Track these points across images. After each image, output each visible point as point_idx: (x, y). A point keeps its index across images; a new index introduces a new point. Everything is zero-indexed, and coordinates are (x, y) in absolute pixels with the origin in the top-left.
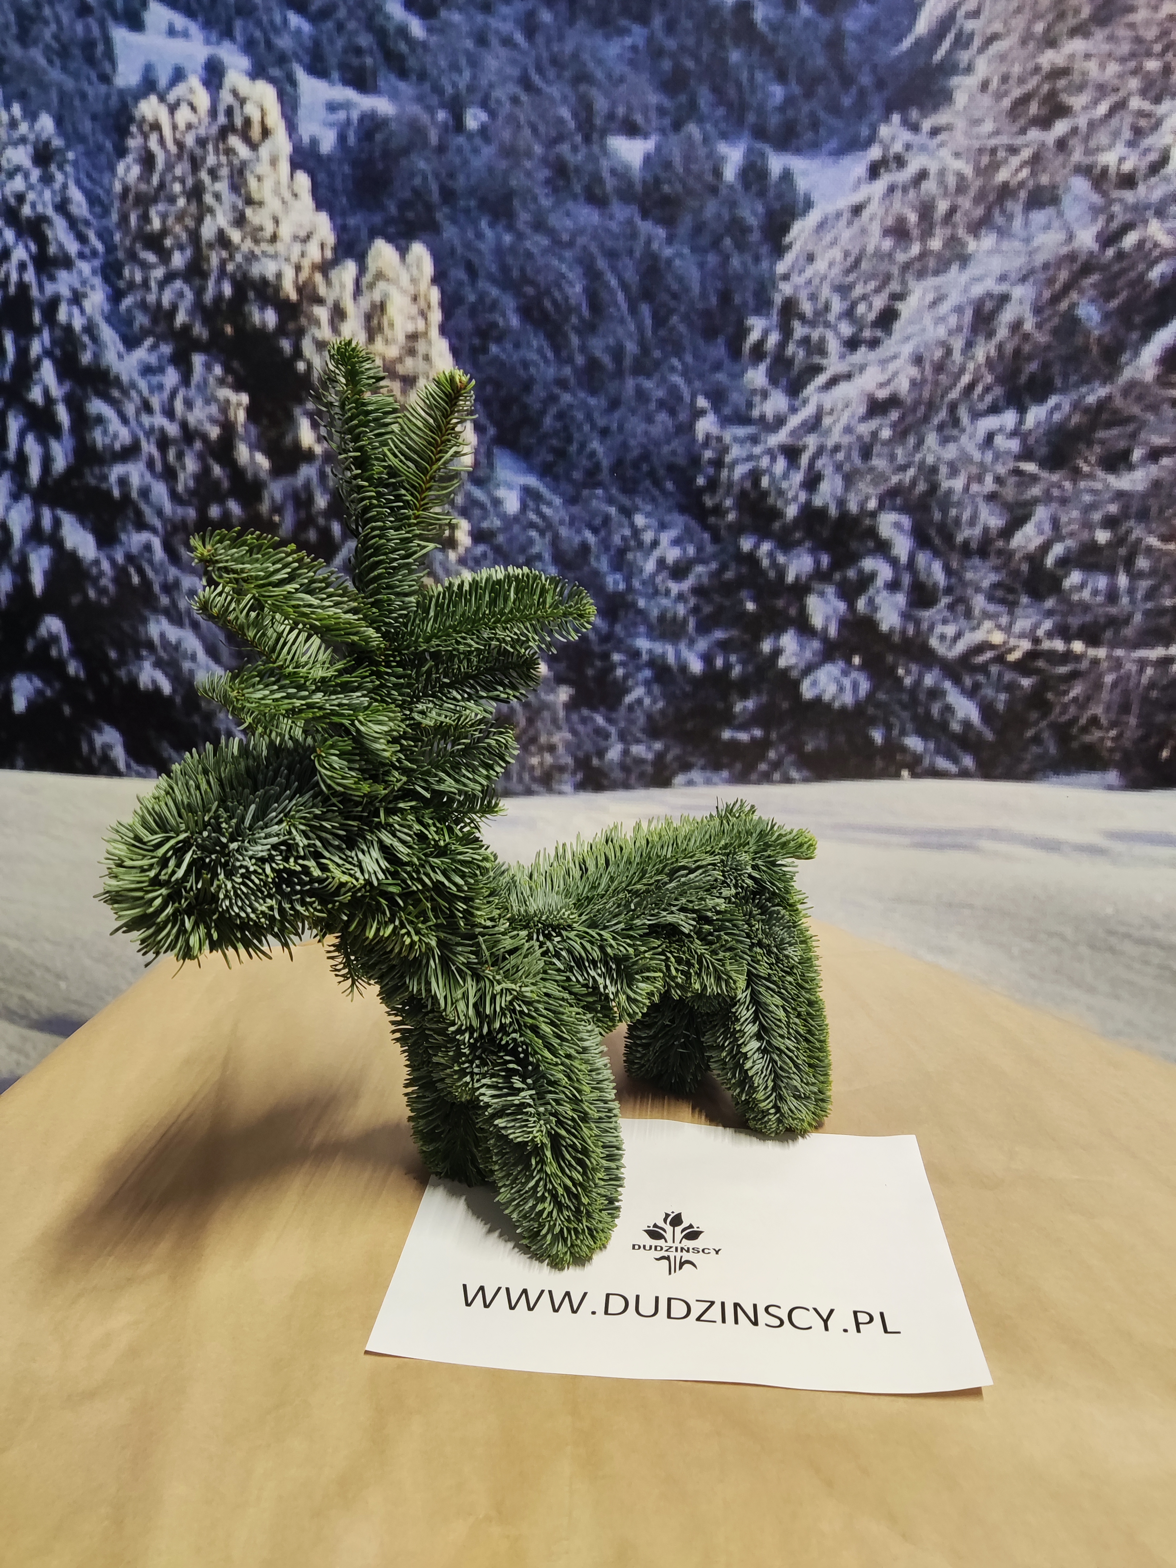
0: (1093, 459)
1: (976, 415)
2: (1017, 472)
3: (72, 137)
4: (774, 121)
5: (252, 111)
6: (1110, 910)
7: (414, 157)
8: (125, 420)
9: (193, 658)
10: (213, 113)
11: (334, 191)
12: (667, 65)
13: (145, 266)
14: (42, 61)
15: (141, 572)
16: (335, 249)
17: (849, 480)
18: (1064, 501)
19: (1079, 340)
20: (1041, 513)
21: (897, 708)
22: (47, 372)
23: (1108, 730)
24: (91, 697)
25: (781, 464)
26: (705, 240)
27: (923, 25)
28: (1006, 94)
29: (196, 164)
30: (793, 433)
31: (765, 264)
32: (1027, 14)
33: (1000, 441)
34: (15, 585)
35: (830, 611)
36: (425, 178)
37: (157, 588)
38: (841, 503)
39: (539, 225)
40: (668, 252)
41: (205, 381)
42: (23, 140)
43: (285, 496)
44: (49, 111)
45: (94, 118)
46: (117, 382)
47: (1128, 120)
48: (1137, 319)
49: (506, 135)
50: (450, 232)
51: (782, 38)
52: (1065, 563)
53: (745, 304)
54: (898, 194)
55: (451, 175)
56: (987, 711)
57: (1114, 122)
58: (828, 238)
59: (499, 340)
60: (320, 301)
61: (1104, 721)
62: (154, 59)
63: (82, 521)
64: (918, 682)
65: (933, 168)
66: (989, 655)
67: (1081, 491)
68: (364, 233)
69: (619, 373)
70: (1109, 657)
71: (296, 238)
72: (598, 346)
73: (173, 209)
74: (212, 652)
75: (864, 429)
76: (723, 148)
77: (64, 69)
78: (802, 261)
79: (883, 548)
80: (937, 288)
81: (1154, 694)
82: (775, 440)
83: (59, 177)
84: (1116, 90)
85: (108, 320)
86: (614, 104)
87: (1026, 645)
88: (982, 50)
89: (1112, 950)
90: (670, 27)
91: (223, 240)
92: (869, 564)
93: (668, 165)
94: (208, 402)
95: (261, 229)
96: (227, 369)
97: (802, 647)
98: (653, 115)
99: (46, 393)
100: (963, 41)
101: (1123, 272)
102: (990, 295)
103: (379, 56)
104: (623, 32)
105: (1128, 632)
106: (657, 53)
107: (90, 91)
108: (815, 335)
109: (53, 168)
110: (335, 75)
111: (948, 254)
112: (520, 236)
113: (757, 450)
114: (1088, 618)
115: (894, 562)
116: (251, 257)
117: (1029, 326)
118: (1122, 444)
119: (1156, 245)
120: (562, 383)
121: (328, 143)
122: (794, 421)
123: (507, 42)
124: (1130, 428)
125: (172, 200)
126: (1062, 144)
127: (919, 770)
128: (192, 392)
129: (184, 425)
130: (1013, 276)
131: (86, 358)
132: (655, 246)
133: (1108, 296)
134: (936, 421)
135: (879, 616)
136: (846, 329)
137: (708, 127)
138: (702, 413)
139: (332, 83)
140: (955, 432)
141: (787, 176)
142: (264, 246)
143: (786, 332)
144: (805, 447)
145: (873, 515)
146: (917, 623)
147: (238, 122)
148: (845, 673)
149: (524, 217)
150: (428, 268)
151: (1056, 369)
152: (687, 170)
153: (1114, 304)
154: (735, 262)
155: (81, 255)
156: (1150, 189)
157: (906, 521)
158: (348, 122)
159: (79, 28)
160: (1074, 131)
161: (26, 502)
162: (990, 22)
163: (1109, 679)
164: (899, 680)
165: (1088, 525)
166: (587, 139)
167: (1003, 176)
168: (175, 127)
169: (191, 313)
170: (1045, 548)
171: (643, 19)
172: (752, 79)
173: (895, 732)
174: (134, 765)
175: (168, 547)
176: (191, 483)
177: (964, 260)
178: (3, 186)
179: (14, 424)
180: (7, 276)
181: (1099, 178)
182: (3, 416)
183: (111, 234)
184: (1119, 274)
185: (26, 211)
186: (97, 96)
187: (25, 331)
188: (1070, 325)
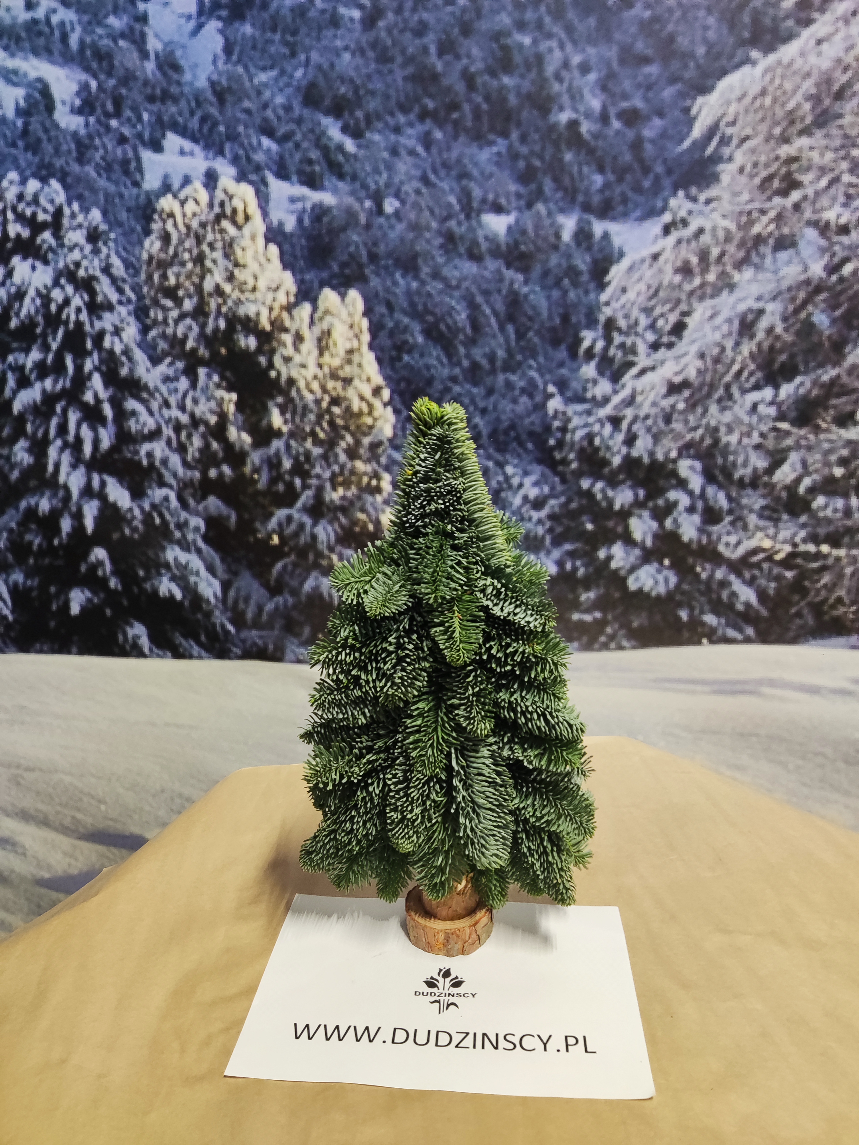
0: (829, 419)
1: (744, 392)
2: (775, 429)
3: (113, 223)
4: (596, 200)
5: (237, 203)
7: (349, 232)
8: (151, 413)
9: (197, 574)
10: (211, 205)
11: (294, 256)
12: (521, 164)
13: (165, 309)
14: (93, 174)
15: (161, 515)
16: (296, 296)
17: (656, 438)
18: (809, 448)
19: (815, 339)
20: (794, 457)
21: (697, 595)
22: (97, 381)
23: (850, 606)
24: (125, 603)
25: (608, 428)
26: (550, 281)
27: (697, 131)
28: (756, 175)
29: (199, 240)
30: (616, 407)
31: (592, 296)
32: (768, 122)
33: (762, 409)
34: (73, 527)
35: (646, 528)
36: (357, 247)
37: (172, 526)
38: (651, 454)
39: (436, 275)
40: (525, 290)
41: (207, 386)
42: (80, 226)
43: (262, 461)
44: (98, 206)
45: (129, 210)
46: (146, 388)
47: (842, 189)
49: (412, 216)
50: (375, 282)
51: (600, 143)
52: (812, 490)
53: (579, 322)
54: (684, 245)
55: (375, 244)
56: (762, 595)
57: (832, 191)
58: (636, 276)
59: (409, 352)
60: (286, 330)
61: (846, 600)
62: (170, 170)
63: (121, 482)
64: (711, 577)
65: (708, 226)
66: (761, 556)
67: (821, 441)
68: (316, 285)
69: (493, 371)
70: (848, 555)
71: (269, 289)
72: (478, 353)
73: (184, 271)
74: (211, 569)
75: (666, 403)
76: (561, 219)
77: (109, 179)
78: (618, 292)
79: (682, 484)
80: (713, 307)
82: (604, 412)
83: (104, 250)
84: (832, 170)
85: (139, 345)
86: (486, 193)
87: (788, 549)
88: (738, 146)
90: (523, 139)
91: (219, 291)
92: (672, 495)
93: (524, 232)
94: (209, 399)
95: (245, 283)
96: (222, 377)
97: (627, 554)
98: (513, 199)
99: (96, 395)
100: (725, 141)
101: (844, 291)
102: (750, 310)
103: (324, 165)
104: (491, 143)
106: (514, 156)
107: (126, 193)
108: (629, 341)
109: (100, 244)
110: (295, 178)
111: (720, 283)
112: (423, 283)
113: (591, 420)
114: (831, 528)
115: (691, 493)
116: (238, 302)
117: (779, 330)
118: (849, 408)
120: (454, 379)
121: (290, 225)
122: (616, 400)
123: (412, 153)
124: (854, 396)
125: (183, 264)
126: (797, 207)
127: (714, 638)
128: (198, 393)
129: (192, 416)
130: (767, 297)
131: (124, 372)
132: (516, 286)
133: (834, 307)
134: (716, 396)
135: (681, 531)
136: (651, 337)
137: (551, 205)
138: (552, 396)
139: (292, 184)
140: (730, 403)
141: (606, 236)
142: (248, 295)
143: (609, 340)
144: (624, 417)
145: (675, 461)
146: (709, 535)
147: (228, 211)
148: (659, 571)
149: (425, 270)
150: (360, 306)
151: (800, 358)
152: (537, 235)
153: (838, 313)
154: (572, 295)
155: (120, 302)
157: (698, 465)
158: (304, 210)
159: (119, 152)
160: (805, 198)
161: (82, 470)
162: (743, 128)
163: (848, 571)
164: (697, 575)
165: (827, 464)
166: (468, 217)
167: (756, 229)
168: (184, 215)
169: (197, 341)
170: (798, 481)
171: (505, 134)
172: (580, 171)
173: (696, 612)
174: (155, 650)
175: (181, 499)
176: (197, 455)
177: (731, 287)
178: (65, 257)
179: (73, 417)
180: (68, 317)
181: (824, 229)
182: (65, 411)
183: (141, 288)
184: (841, 293)
185: (81, 273)
186: (131, 196)
187: (81, 354)
188: (808, 328)
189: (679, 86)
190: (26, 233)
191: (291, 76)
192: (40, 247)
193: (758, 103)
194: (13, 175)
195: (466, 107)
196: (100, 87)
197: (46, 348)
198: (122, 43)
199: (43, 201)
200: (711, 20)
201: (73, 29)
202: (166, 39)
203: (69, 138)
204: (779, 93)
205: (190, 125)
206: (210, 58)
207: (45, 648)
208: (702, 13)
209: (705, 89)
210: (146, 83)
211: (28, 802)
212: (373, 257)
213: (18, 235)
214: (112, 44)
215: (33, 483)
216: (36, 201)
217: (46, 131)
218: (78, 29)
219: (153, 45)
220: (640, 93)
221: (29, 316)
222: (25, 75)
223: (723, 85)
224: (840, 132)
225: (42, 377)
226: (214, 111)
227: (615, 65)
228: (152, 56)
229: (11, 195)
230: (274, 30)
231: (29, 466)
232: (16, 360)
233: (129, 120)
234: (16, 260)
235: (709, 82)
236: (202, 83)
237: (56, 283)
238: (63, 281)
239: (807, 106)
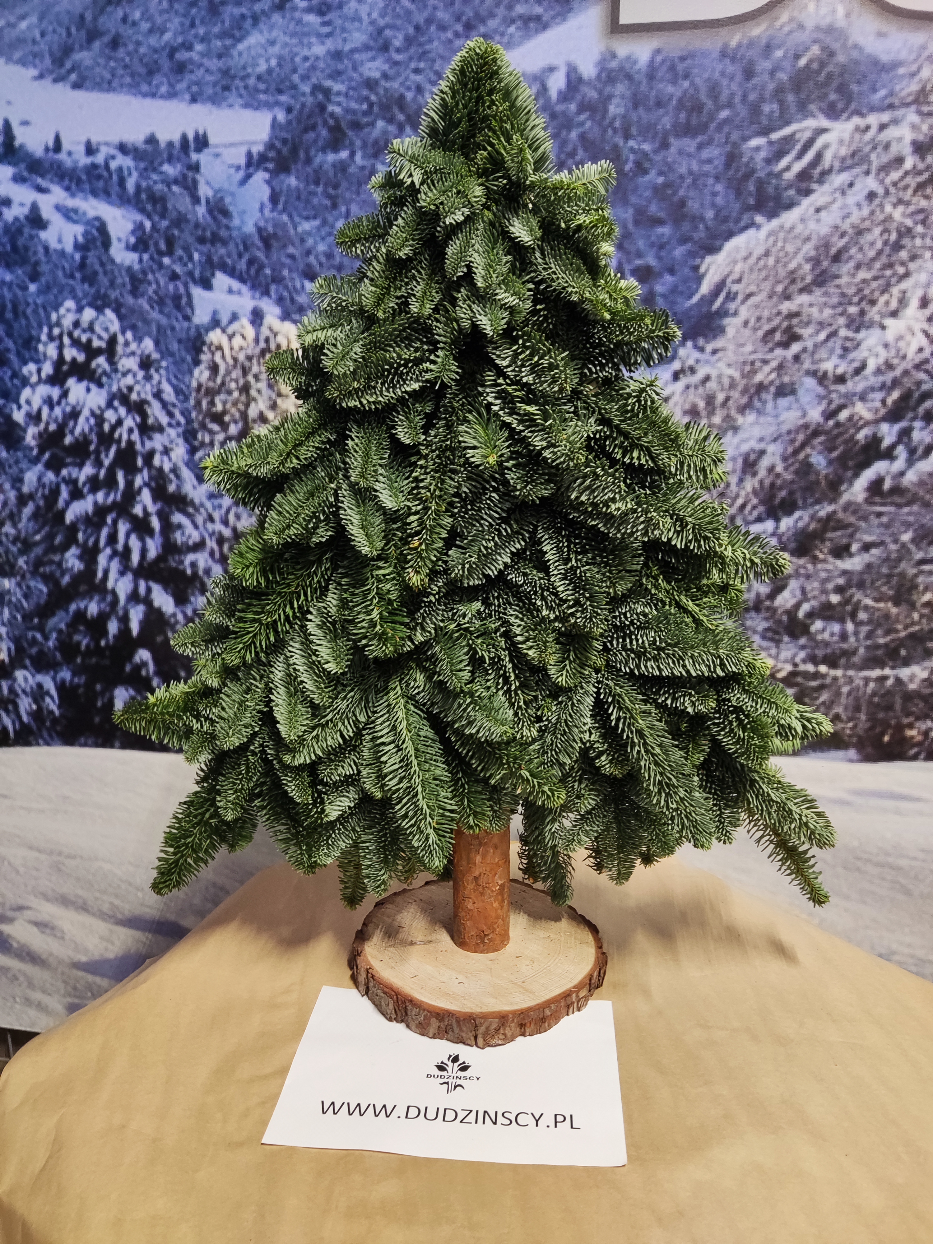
0: (826, 550)
1: (748, 523)
3: (166, 353)
5: (281, 340)
6: (856, 843)
8: (196, 527)
10: (257, 341)
13: (211, 433)
14: (147, 307)
18: (808, 577)
19: (813, 477)
20: (793, 584)
22: (146, 496)
23: (847, 723)
27: (705, 288)
28: (760, 328)
29: (245, 371)
32: (771, 280)
34: (120, 630)
42: (133, 354)
44: (150, 337)
45: (180, 341)
46: (192, 503)
47: (839, 343)
48: (851, 464)
52: (811, 615)
54: (692, 390)
57: (830, 344)
61: (844, 717)
62: (219, 307)
63: (166, 589)
65: (714, 374)
67: (818, 570)
70: (844, 676)
73: (230, 399)
77: (161, 312)
81: (876, 699)
83: (156, 377)
84: (830, 325)
85: (187, 465)
87: (789, 668)
88: (744, 302)
89: (858, 870)
91: (262, 417)
94: (250, 516)
95: (287, 411)
99: (145, 509)
100: (731, 297)
101: (840, 434)
102: (753, 451)
105: (856, 659)
107: (177, 326)
109: (152, 371)
111: (725, 425)
114: (829, 651)
117: (779, 469)
118: (845, 541)
119: (861, 418)
124: (849, 531)
125: (230, 393)
126: (797, 358)
128: (241, 511)
129: (235, 530)
130: (768, 438)
131: (172, 488)
133: (831, 450)
147: (273, 347)
151: (798, 495)
153: (835, 454)
155: (170, 425)
156: (855, 384)
159: (171, 287)
160: (805, 350)
161: (129, 576)
162: (748, 285)
163: (845, 690)
165: (825, 592)
167: (759, 378)
168: (232, 349)
170: (798, 606)
177: (735, 429)
178: (119, 381)
179: (123, 528)
180: (120, 436)
181: (822, 378)
182: (115, 523)
183: (190, 413)
184: (837, 436)
185: (134, 397)
186: (182, 329)
187: (131, 470)
188: (806, 468)
189: (689, 246)
190: (81, 358)
191: (332, 226)
192: (94, 371)
193: (762, 263)
194: (70, 304)
196: (153, 227)
197: (98, 464)
198: (175, 188)
199: (98, 328)
200: (719, 188)
201: (130, 174)
202: (217, 186)
203: (124, 272)
204: (782, 254)
205: (238, 267)
206: (258, 206)
207: (90, 742)
208: (711, 181)
209: (713, 249)
210: (197, 225)
211: (68, 888)
213: (74, 360)
214: (166, 189)
215: (83, 588)
216: (91, 328)
217: (102, 264)
218: (135, 175)
219: (204, 191)
220: (652, 252)
221: (83, 434)
222: (85, 213)
223: (730, 246)
224: (837, 291)
225: (94, 490)
226: (260, 255)
227: (630, 226)
228: (203, 201)
229: (67, 322)
230: (317, 183)
231: (80, 572)
232: (70, 474)
233: (180, 259)
234: (71, 382)
235: (718, 243)
236: (249, 228)
237: (110, 405)
238: (116, 403)
239: (807, 267)
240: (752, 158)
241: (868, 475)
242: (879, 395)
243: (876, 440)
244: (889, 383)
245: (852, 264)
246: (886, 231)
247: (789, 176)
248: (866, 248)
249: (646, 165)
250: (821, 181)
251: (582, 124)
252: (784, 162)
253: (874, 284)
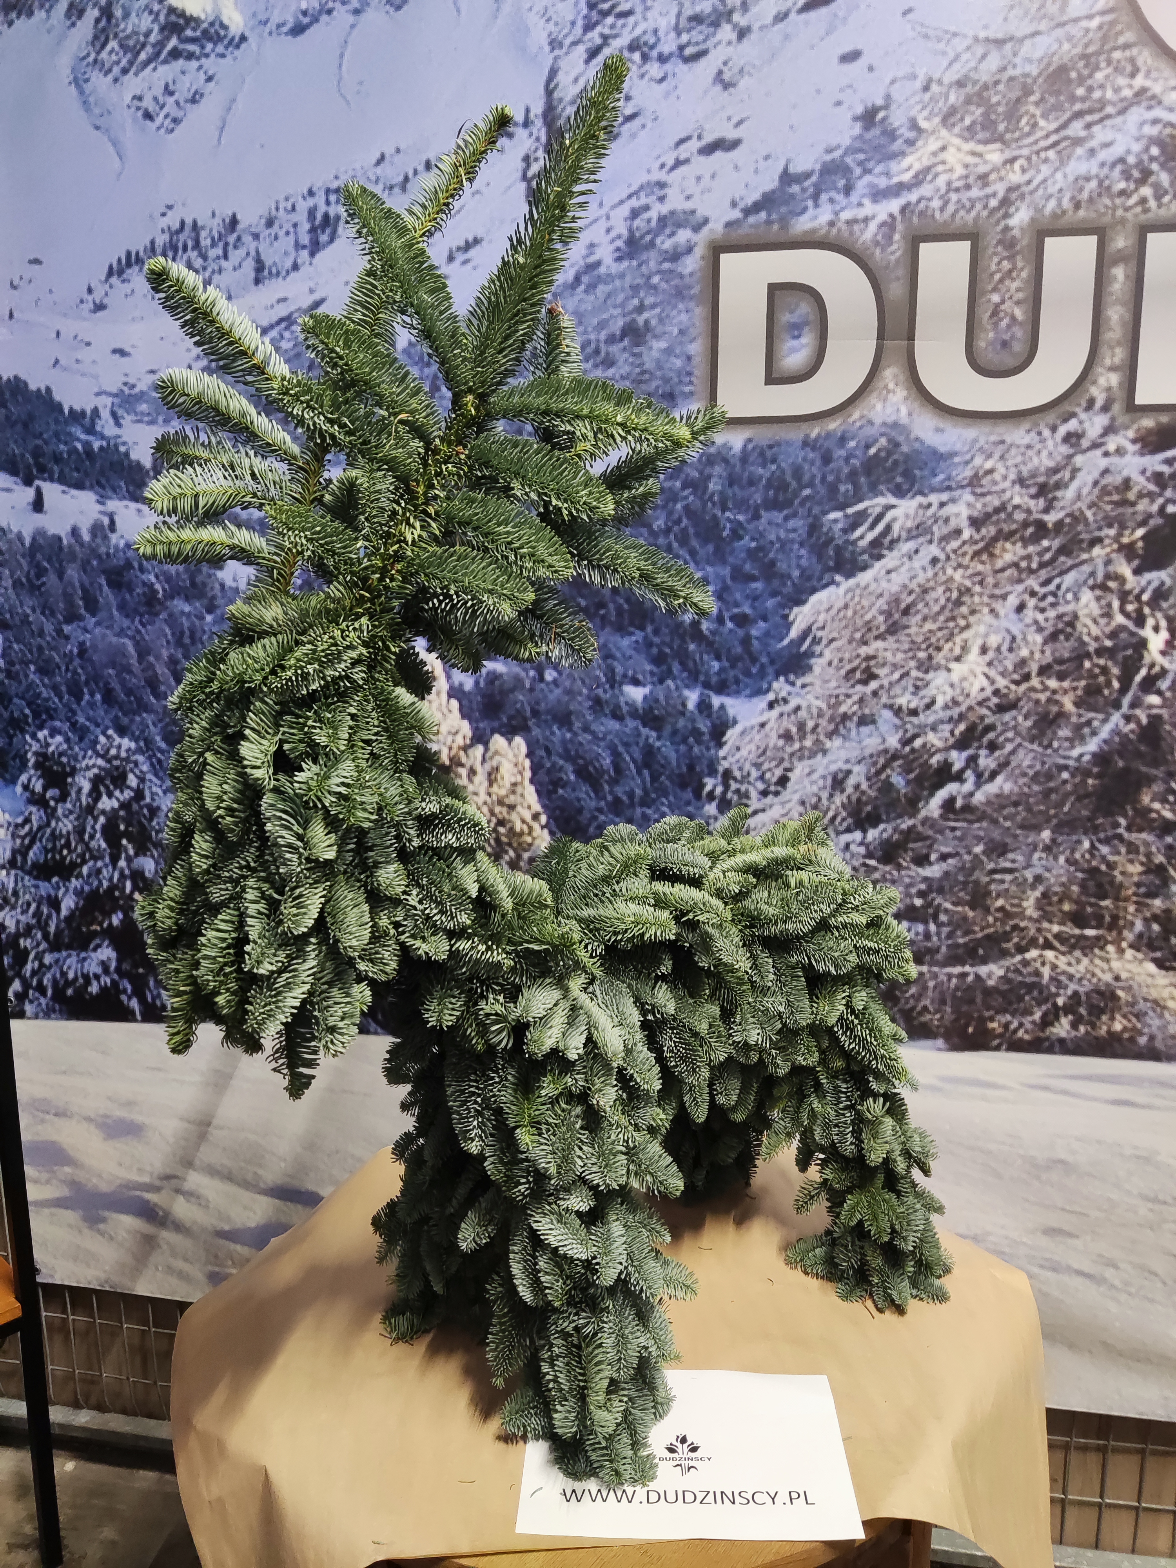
0: (908, 859)
1: (838, 833)
2: (865, 865)
4: (714, 680)
7: (516, 693)
11: (471, 709)
12: (655, 650)
16: (472, 739)
18: (893, 882)
19: (894, 795)
23: (934, 1014)
26: (678, 738)
27: (794, 633)
28: (842, 667)
31: (713, 751)
32: (851, 628)
33: (853, 847)
36: (523, 704)
39: (586, 729)
40: (658, 744)
47: (911, 682)
48: (927, 784)
49: (568, 683)
50: (536, 732)
51: (717, 639)
53: (702, 771)
54: (785, 717)
55: (538, 703)
57: (904, 682)
58: (748, 739)
59: (563, 787)
60: (462, 765)
61: (931, 1009)
65: (804, 705)
67: (903, 876)
68: (488, 731)
69: (632, 805)
70: (930, 971)
71: (449, 733)
72: (619, 791)
76: (686, 693)
78: (733, 751)
80: (811, 766)
81: (959, 994)
84: (903, 667)
86: (626, 669)
88: (827, 646)
90: (656, 632)
93: (657, 701)
98: (648, 676)
100: (816, 641)
101: (916, 759)
102: (841, 770)
104: (632, 634)
105: (939, 957)
106: (649, 644)
108: (743, 788)
111: (815, 748)
112: (575, 734)
117: (864, 786)
118: (924, 851)
119: (933, 746)
120: (600, 810)
121: (469, 687)
124: (928, 843)
126: (875, 693)
130: (853, 761)
132: (651, 741)
133: (909, 771)
136: (761, 786)
137: (678, 682)
141: (722, 707)
142: (432, 737)
149: (577, 725)
150: (524, 749)
151: (882, 811)
152: (667, 703)
153: (912, 776)
154: (696, 750)
156: (927, 717)
160: (882, 687)
162: (831, 632)
163: (931, 984)
165: (908, 895)
166: (612, 687)
167: (843, 709)
171: (642, 628)
172: (701, 658)
177: (825, 752)
181: (898, 711)
184: (913, 761)
188: (888, 786)
189: (779, 598)
193: (842, 614)
195: (611, 606)
200: (803, 552)
204: (858, 607)
208: (796, 546)
209: (800, 602)
212: (535, 713)
220: (748, 602)
223: (814, 599)
224: (907, 639)
227: (729, 581)
235: (803, 597)
239: (881, 619)
240: (831, 528)
241: (942, 794)
242: (947, 727)
243: (947, 765)
244: (956, 717)
245: (919, 617)
246: (949, 590)
247: (863, 543)
248: (931, 603)
249: (741, 532)
250: (890, 548)
251: (686, 498)
252: (858, 533)
253: (940, 634)
